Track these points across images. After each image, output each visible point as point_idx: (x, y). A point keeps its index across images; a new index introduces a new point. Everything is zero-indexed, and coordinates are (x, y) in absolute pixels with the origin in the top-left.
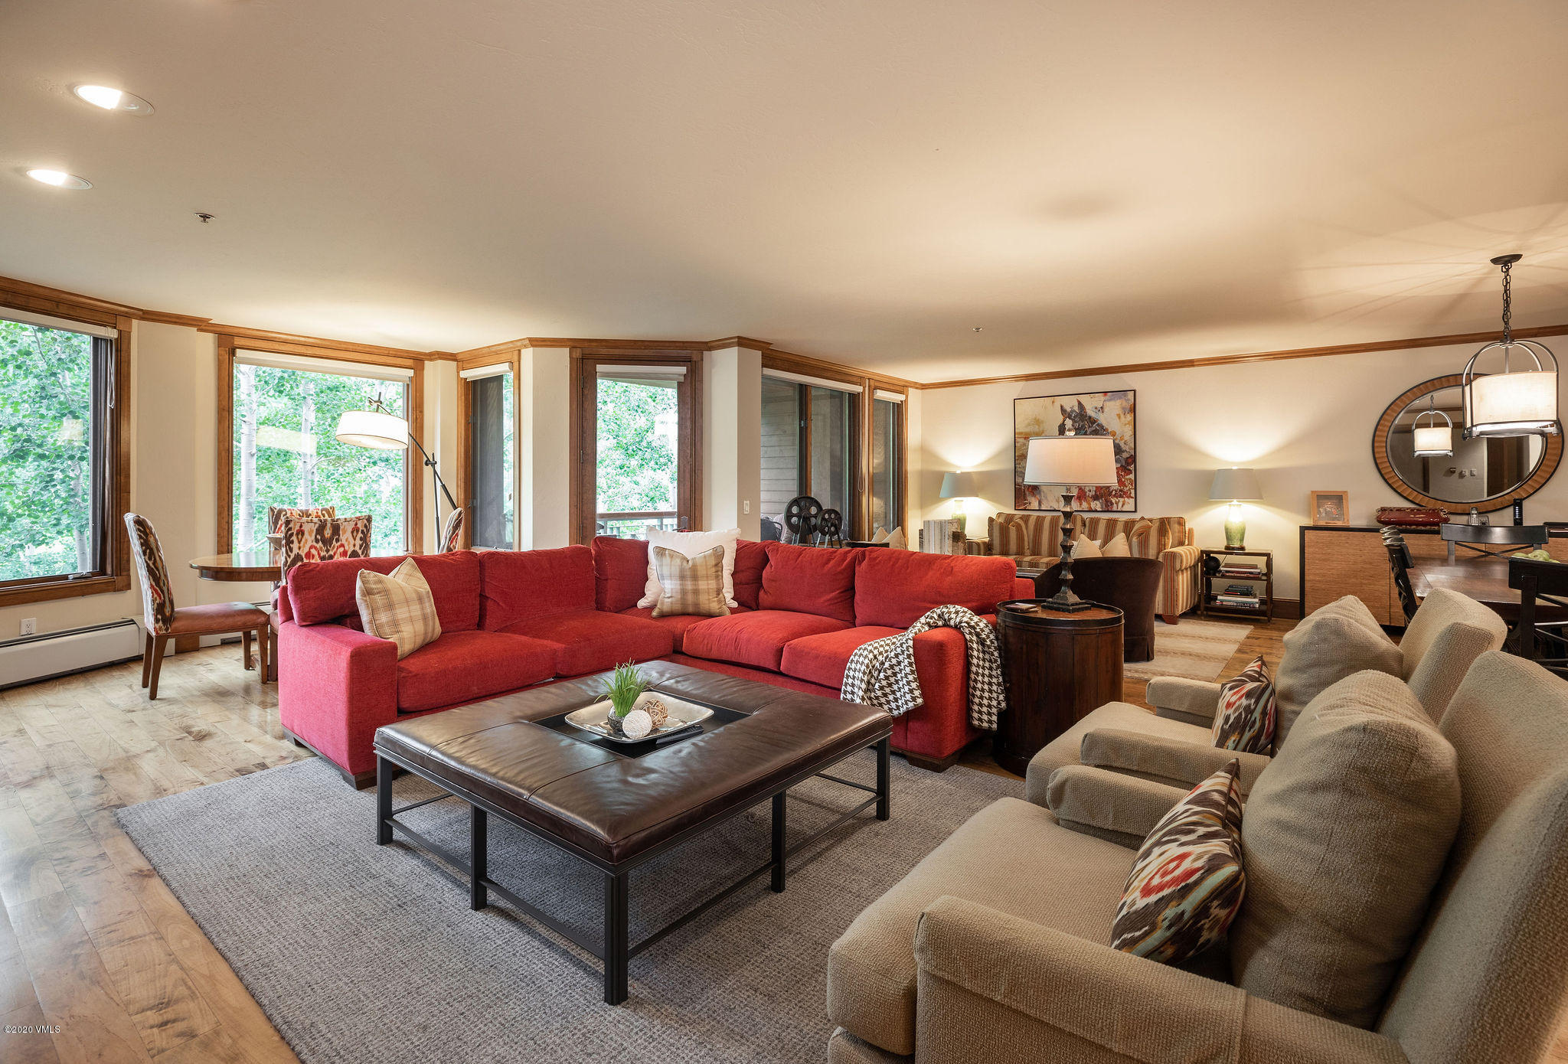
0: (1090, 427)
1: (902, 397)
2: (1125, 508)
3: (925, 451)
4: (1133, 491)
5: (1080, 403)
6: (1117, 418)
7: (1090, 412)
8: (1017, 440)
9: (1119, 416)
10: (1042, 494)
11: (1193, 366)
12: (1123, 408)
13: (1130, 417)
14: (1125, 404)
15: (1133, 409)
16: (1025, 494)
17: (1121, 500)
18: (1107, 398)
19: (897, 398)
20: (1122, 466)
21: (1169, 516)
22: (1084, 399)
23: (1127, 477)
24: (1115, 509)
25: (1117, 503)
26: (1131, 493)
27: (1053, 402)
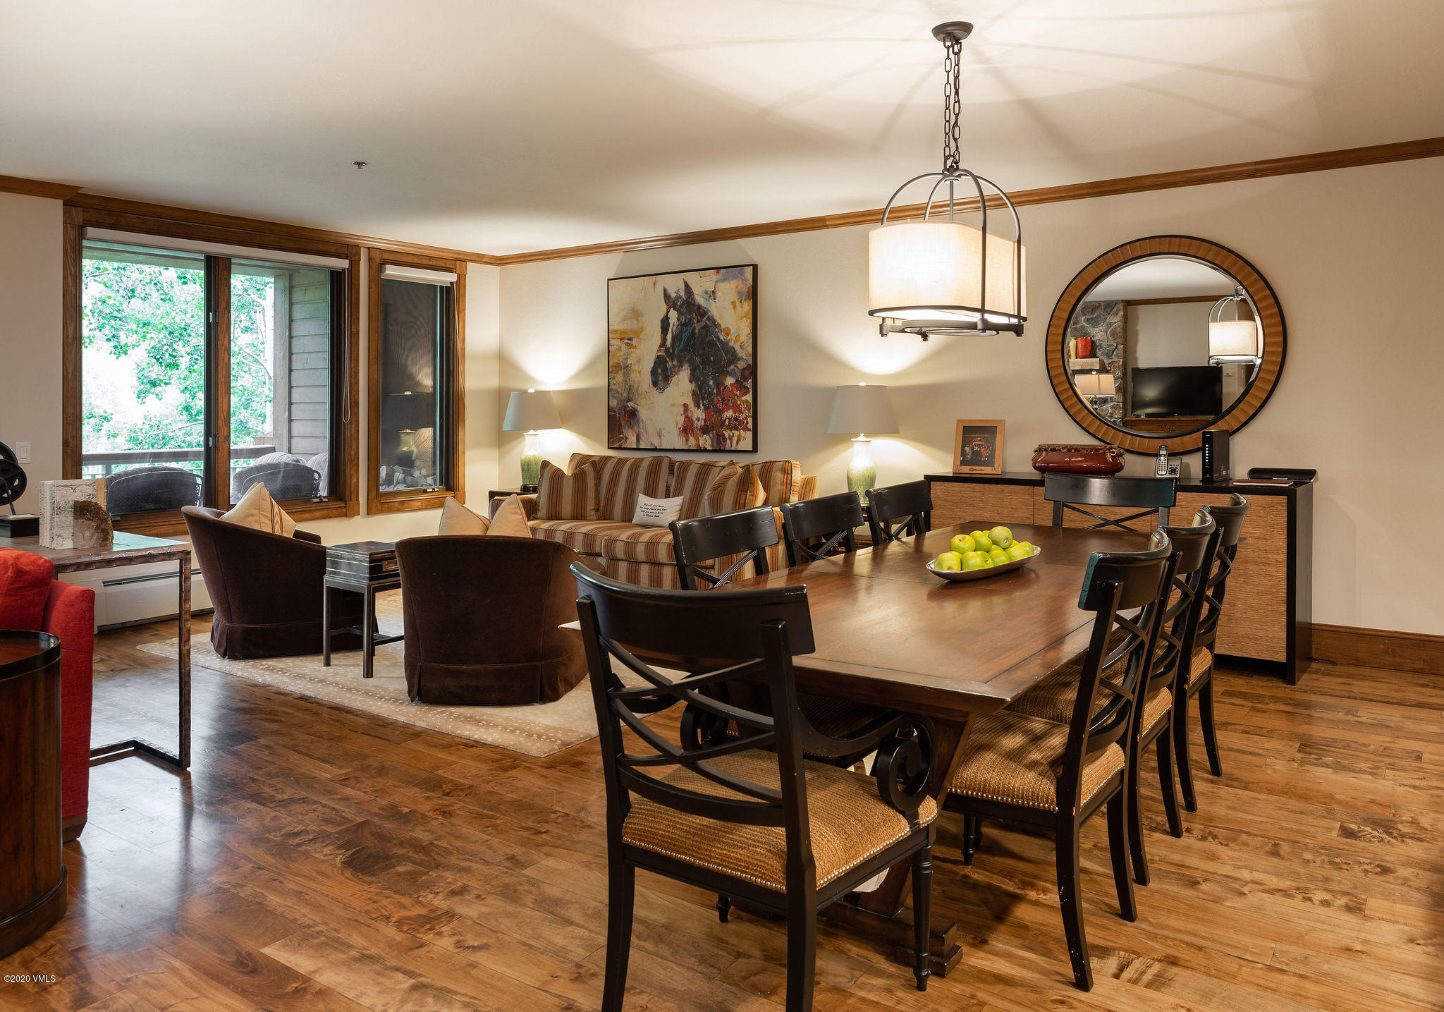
0: (698, 321)
1: (452, 277)
2: (742, 446)
3: (503, 360)
4: (750, 420)
5: (687, 286)
6: (731, 307)
7: (700, 299)
8: (612, 342)
9: (734, 304)
10: (641, 423)
11: (826, 227)
12: (740, 293)
13: (747, 307)
14: (741, 285)
15: (753, 294)
16: (620, 425)
17: (736, 433)
18: (720, 276)
19: (447, 278)
20: (737, 381)
21: (772, 459)
22: (692, 279)
23: (744, 398)
24: (728, 447)
25: (731, 438)
26: (747, 423)
27: (655, 284)
